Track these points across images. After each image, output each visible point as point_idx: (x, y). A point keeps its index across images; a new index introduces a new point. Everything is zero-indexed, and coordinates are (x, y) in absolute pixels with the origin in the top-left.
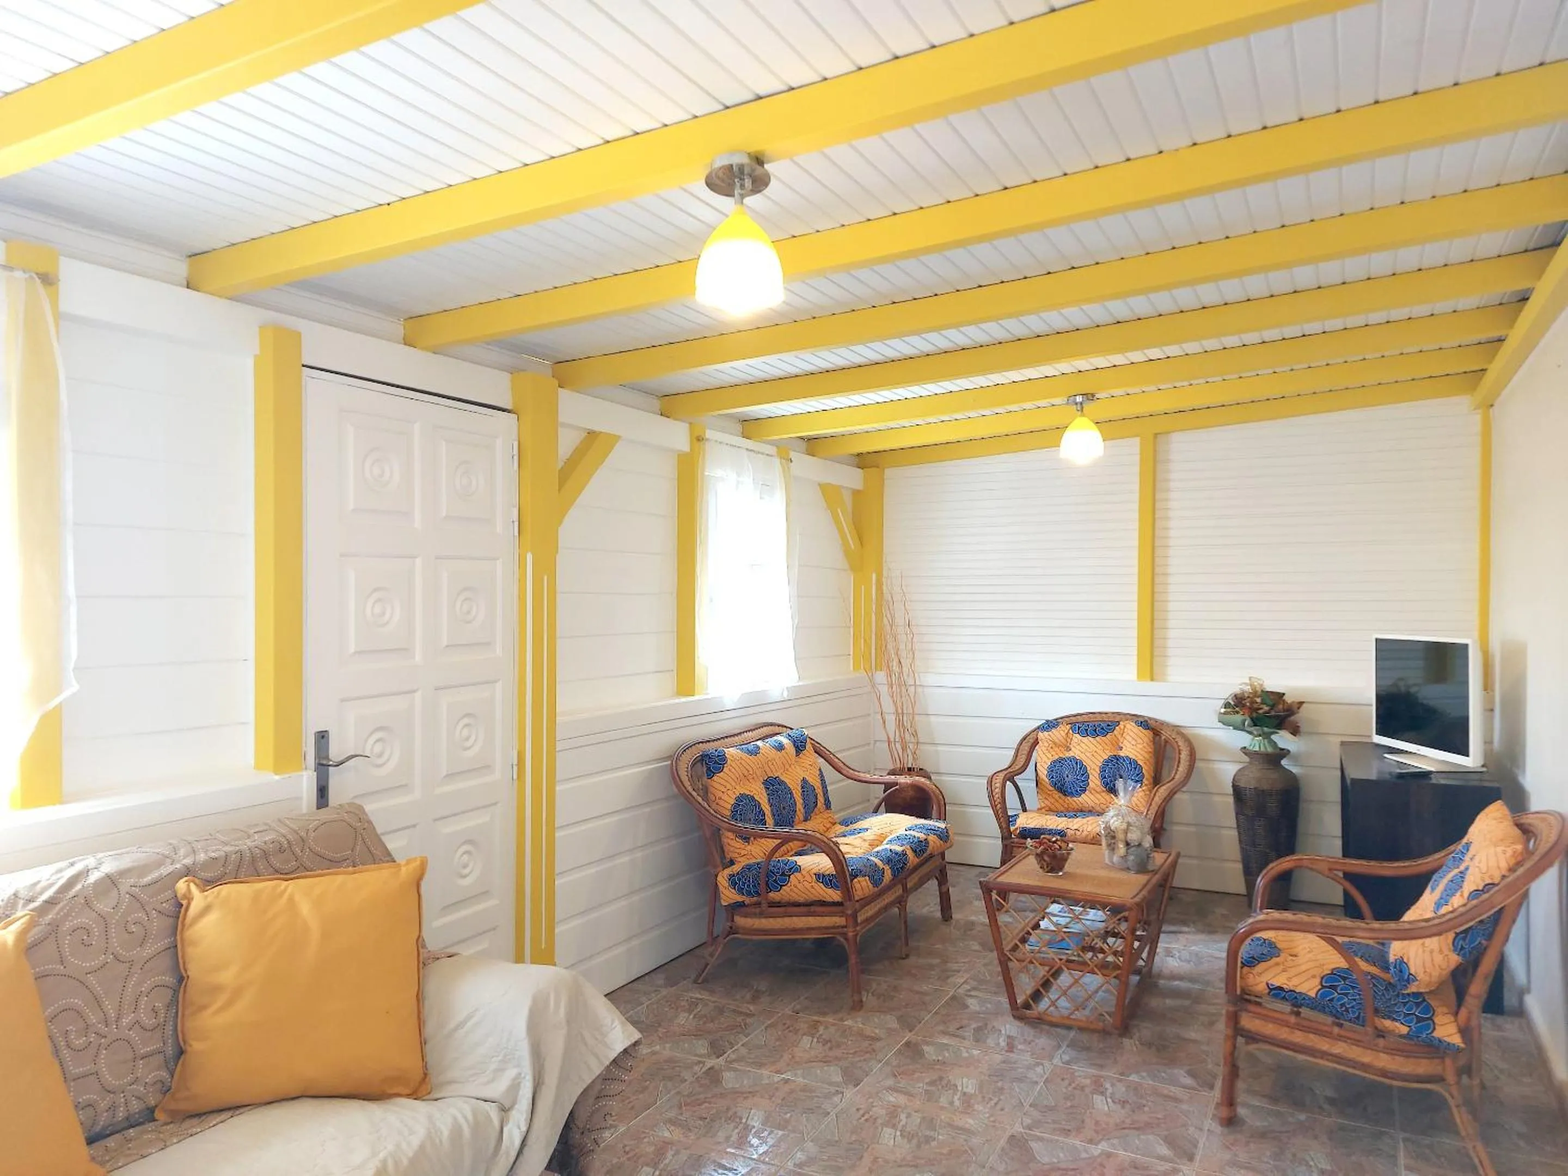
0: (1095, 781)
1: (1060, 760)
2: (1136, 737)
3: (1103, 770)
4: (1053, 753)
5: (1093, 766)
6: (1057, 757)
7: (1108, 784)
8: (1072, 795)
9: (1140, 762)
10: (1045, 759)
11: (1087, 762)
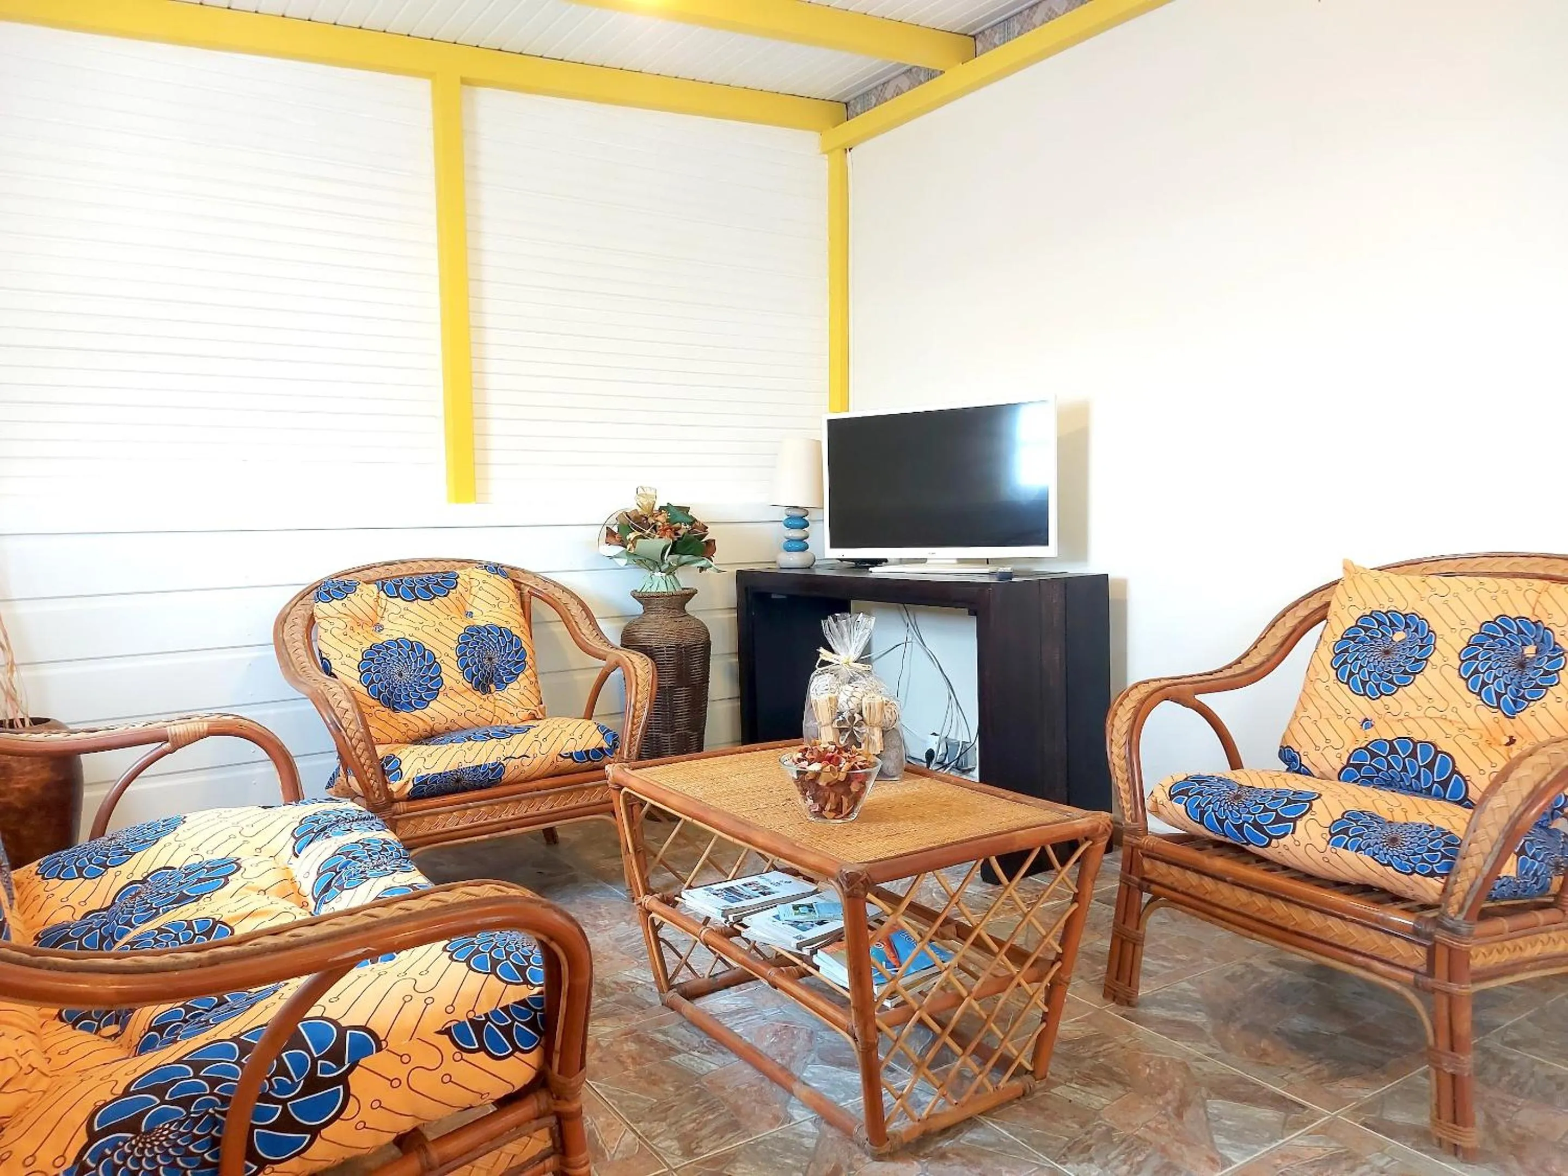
0: (451, 674)
1: (375, 649)
2: (496, 593)
3: (462, 654)
4: (360, 638)
5: (445, 649)
6: (367, 645)
7: (473, 675)
8: (410, 706)
9: (515, 632)
10: (347, 651)
11: (429, 644)
